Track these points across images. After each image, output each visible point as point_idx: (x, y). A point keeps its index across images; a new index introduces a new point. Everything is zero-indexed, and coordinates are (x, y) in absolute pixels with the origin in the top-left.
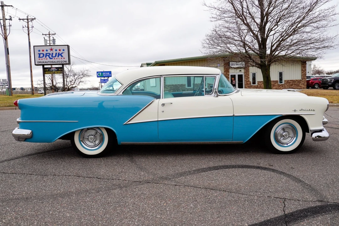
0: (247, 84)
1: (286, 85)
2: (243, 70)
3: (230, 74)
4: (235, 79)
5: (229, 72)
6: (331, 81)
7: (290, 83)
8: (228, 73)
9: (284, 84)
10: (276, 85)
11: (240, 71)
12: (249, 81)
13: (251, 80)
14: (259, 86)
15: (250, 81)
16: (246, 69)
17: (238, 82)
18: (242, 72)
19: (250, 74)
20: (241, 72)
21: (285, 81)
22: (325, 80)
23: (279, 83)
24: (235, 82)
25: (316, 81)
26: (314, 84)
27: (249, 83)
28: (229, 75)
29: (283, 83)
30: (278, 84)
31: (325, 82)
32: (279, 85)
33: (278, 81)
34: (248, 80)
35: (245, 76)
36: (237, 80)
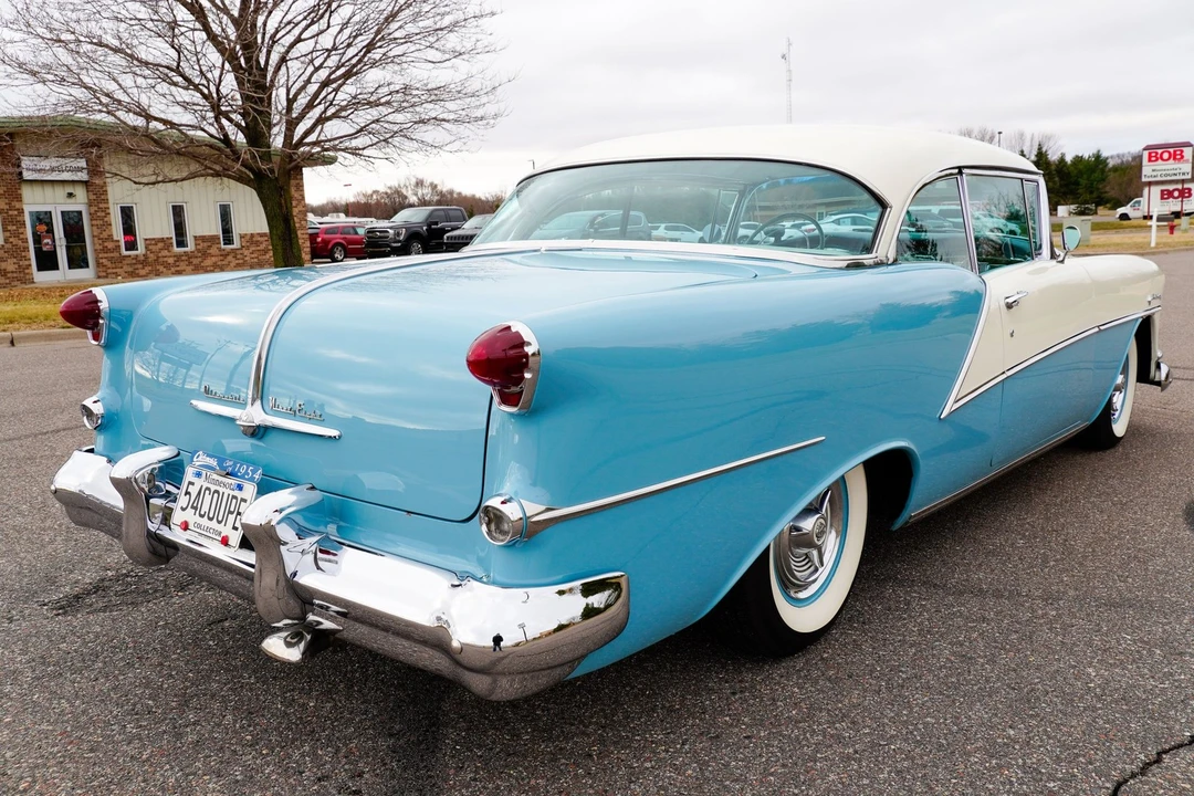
0: (105, 250)
1: (246, 252)
2: (80, 193)
3: (27, 209)
4: (50, 231)
5: (19, 198)
6: (398, 234)
7: (257, 243)
8: (17, 205)
9: (239, 246)
10: (214, 250)
11: (70, 195)
12: (110, 237)
13: (118, 232)
14: (152, 257)
15: (115, 238)
16: (94, 187)
17: (64, 242)
18: (79, 203)
19: (111, 211)
20: (72, 200)
21: (242, 237)
22: (380, 232)
23: (223, 246)
24: (54, 241)
25: (338, 238)
26: (330, 246)
27: (110, 245)
28: (21, 212)
29: (237, 244)
30: (220, 249)
31: (380, 237)
32: (223, 253)
33: (217, 237)
34: (105, 235)
35: (92, 217)
36: (62, 235)
